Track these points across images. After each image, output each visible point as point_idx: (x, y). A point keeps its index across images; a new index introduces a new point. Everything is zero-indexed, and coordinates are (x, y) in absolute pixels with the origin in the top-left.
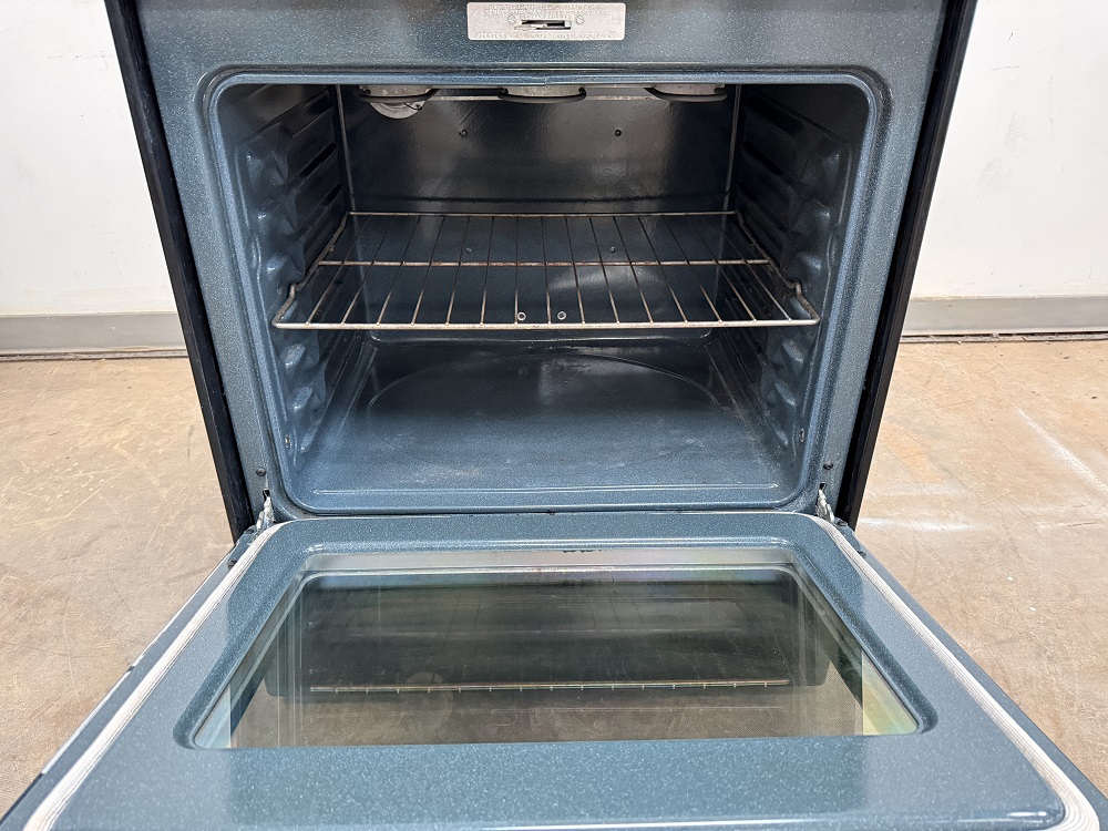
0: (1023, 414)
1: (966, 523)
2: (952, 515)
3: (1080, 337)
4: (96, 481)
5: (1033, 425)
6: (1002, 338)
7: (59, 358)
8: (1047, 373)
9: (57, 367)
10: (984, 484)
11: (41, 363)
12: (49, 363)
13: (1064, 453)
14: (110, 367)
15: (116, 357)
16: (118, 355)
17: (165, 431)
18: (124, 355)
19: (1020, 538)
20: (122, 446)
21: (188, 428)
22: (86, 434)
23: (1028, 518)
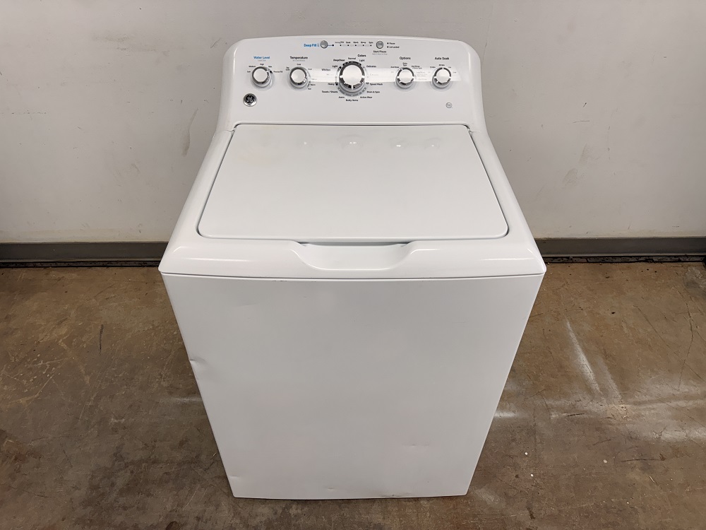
0: (569, 325)
1: (514, 412)
2: (508, 406)
3: (620, 260)
4: (50, 370)
5: (572, 335)
6: (574, 259)
7: (24, 265)
8: (592, 290)
9: (23, 274)
10: (531, 383)
11: (14, 270)
12: (19, 269)
13: (583, 359)
14: (54, 274)
15: (57, 265)
16: (59, 264)
17: (88, 329)
18: (63, 264)
19: (539, 424)
20: (63, 341)
21: (100, 327)
22: (43, 331)
23: (548, 409)
